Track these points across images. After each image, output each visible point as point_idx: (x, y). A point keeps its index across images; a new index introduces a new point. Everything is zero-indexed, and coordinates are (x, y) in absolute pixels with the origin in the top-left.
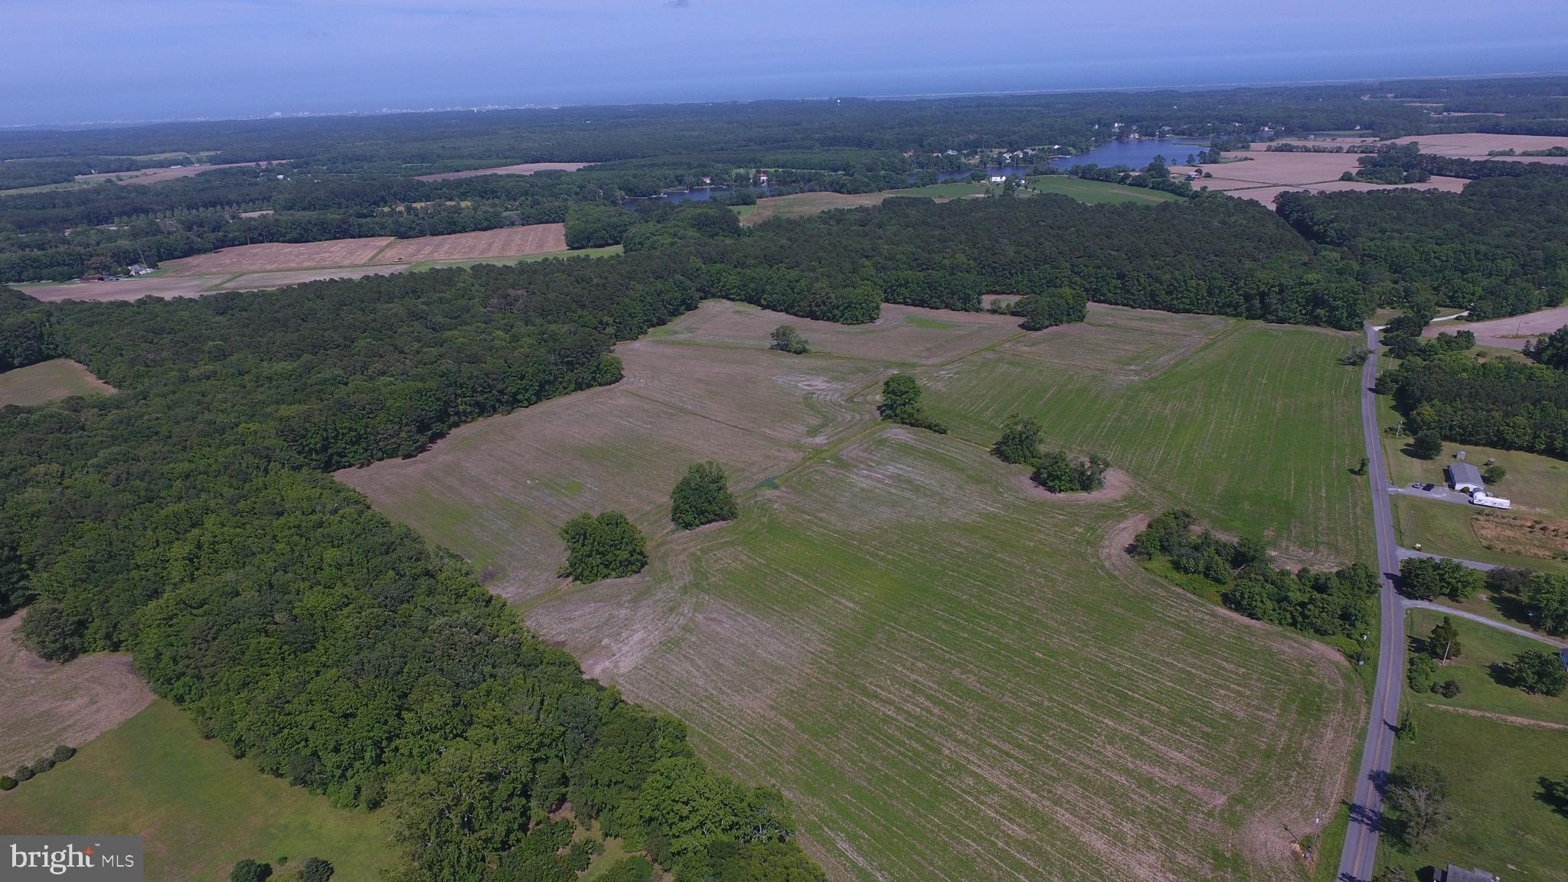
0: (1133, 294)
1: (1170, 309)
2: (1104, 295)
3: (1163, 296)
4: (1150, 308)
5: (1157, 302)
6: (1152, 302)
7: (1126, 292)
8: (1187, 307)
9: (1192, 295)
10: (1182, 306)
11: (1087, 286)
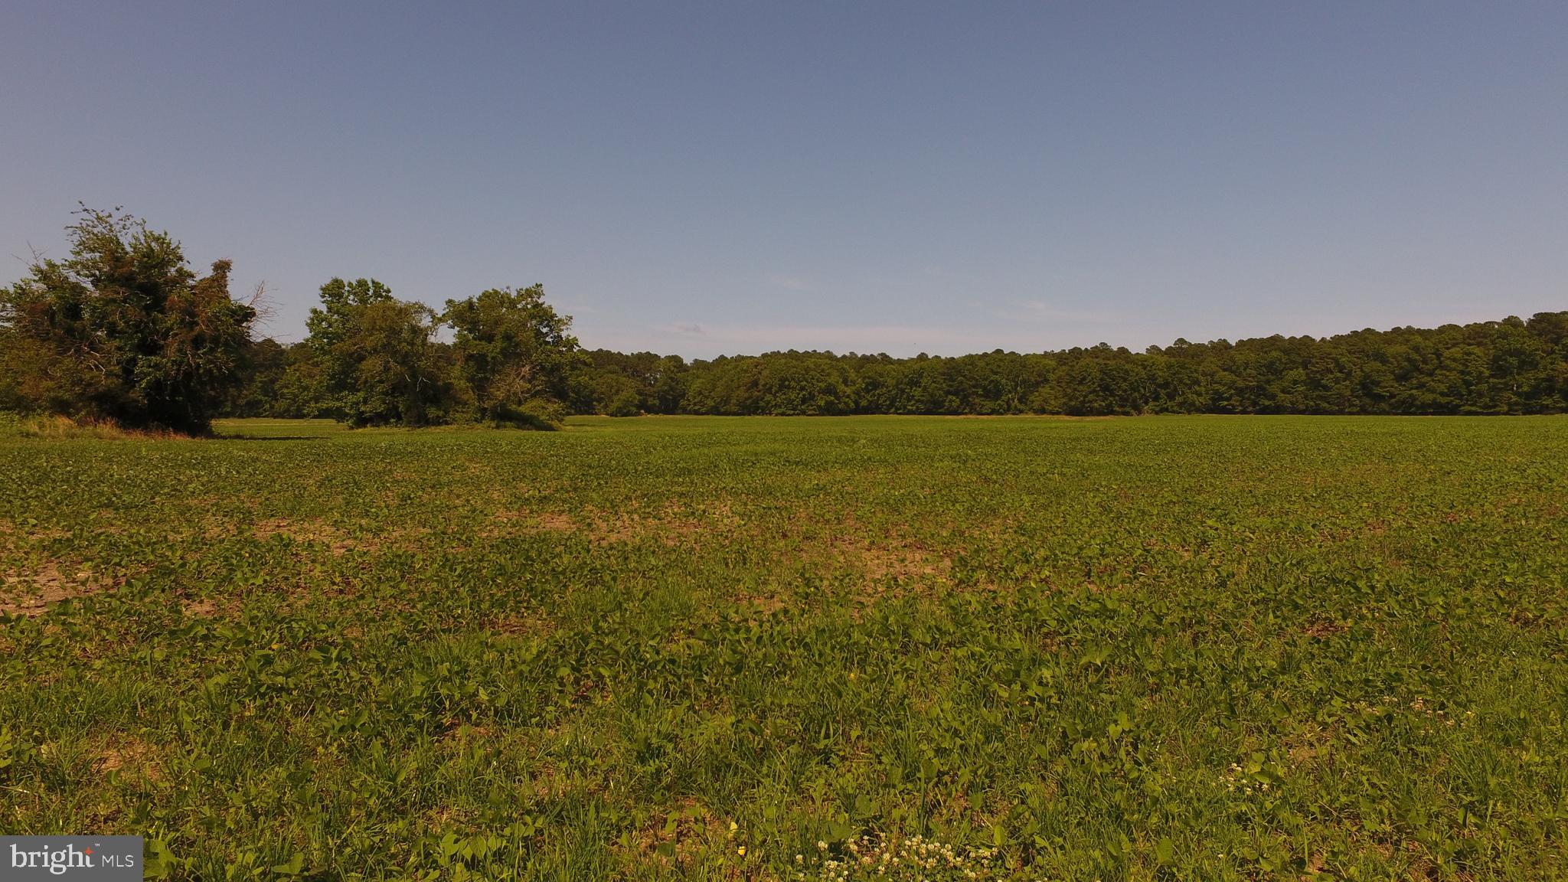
0: (1326, 388)
1: (1407, 408)
2: (1273, 397)
3: (1388, 384)
4: (1363, 411)
5: (1379, 398)
6: (1367, 400)
7: (1316, 388)
8: (1444, 400)
9: (1453, 376)
10: (1429, 397)
11: (1240, 384)
